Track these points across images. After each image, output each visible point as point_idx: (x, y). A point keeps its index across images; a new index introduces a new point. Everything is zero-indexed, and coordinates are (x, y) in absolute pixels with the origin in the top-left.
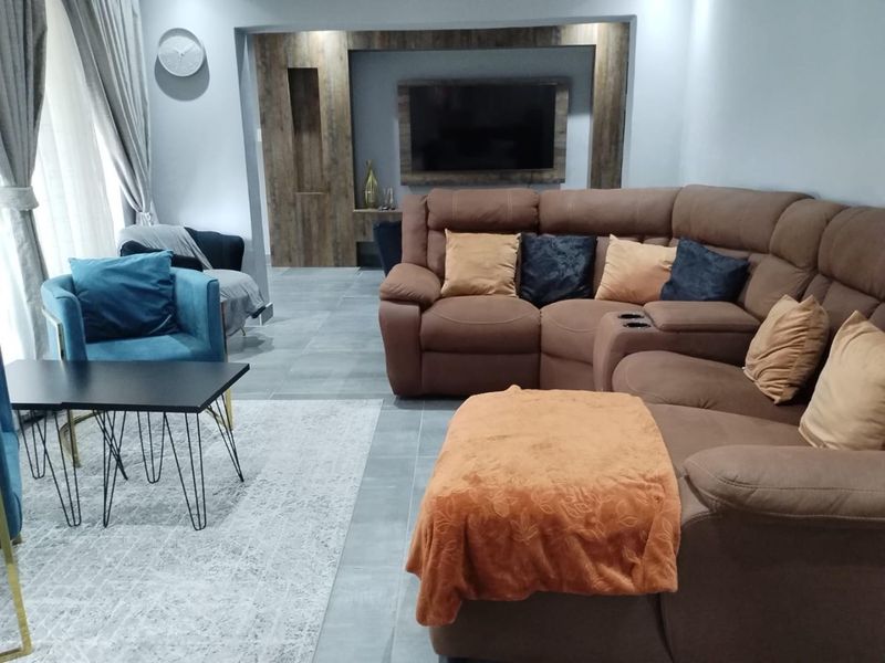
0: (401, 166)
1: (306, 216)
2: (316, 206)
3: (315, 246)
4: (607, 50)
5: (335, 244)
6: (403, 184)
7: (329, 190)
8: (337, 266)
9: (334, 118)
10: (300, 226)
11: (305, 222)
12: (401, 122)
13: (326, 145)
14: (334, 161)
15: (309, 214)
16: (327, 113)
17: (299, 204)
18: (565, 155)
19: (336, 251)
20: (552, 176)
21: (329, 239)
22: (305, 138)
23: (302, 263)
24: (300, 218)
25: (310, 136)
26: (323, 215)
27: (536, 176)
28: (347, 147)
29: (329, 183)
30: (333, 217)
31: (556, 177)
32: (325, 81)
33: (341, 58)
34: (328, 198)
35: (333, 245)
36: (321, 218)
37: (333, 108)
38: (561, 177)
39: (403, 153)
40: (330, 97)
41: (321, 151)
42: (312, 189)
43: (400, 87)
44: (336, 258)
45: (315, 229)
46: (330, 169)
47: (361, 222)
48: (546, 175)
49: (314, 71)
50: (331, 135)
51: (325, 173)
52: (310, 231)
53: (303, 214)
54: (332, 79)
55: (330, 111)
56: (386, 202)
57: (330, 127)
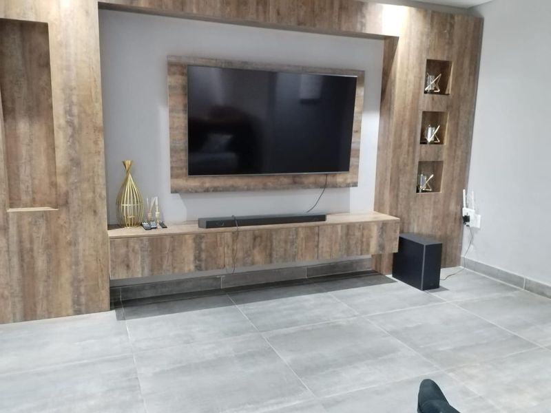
0: (172, 168)
1: (27, 245)
2: (43, 230)
3: (41, 287)
4: (409, 43)
5: (76, 282)
6: (174, 191)
7: (66, 203)
8: (78, 312)
9: (75, 99)
10: (15, 260)
11: (25, 256)
12: (171, 111)
13: (60, 139)
14: (76, 162)
15: (31, 242)
16: (63, 90)
17: (13, 230)
18: (358, 157)
19: (76, 291)
20: (346, 179)
21: (66, 276)
22: (23, 127)
23: (18, 316)
24: (14, 248)
25: (31, 125)
26: (57, 241)
27: (330, 179)
28: (96, 143)
29: (67, 194)
30: (73, 243)
31: (349, 181)
32: (60, 44)
33: (87, 13)
34: (63, 216)
35: (72, 284)
36: (52, 246)
37: (73, 84)
38: (355, 181)
39: (173, 151)
40: (68, 68)
41: (52, 147)
42: (33, 203)
43: (171, 65)
44: (76, 302)
45: (41, 263)
46: (67, 174)
47: (123, 250)
48: (340, 178)
49: (43, 28)
50: (70, 123)
51: (60, 180)
52: (32, 266)
53: (21, 242)
54: (72, 41)
55: (67, 89)
56: (149, 215)
57: (69, 112)
